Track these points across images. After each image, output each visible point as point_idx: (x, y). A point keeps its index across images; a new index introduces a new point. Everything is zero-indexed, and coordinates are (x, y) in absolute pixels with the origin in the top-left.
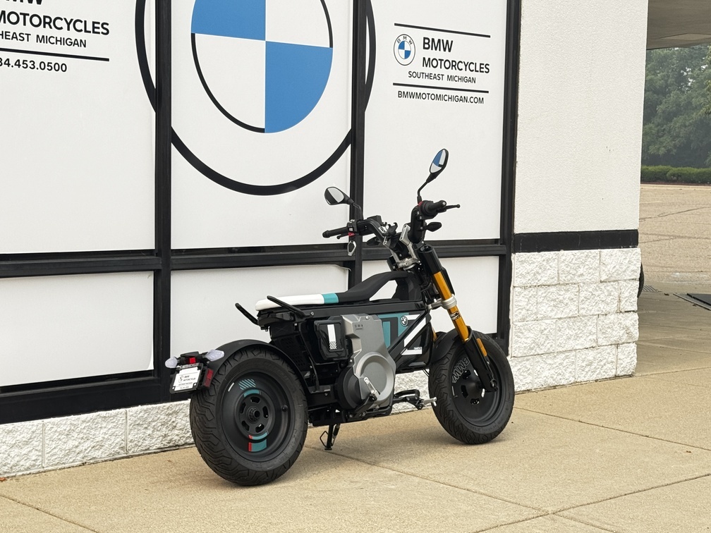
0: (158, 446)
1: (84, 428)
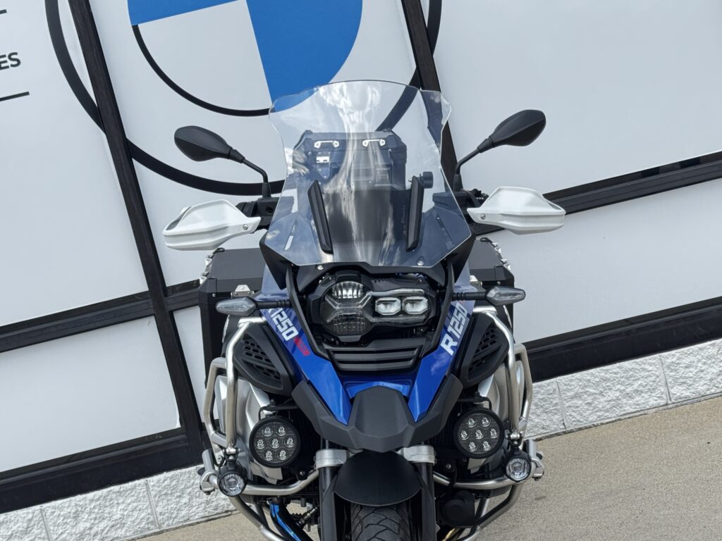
0: (202, 514)
1: (94, 507)
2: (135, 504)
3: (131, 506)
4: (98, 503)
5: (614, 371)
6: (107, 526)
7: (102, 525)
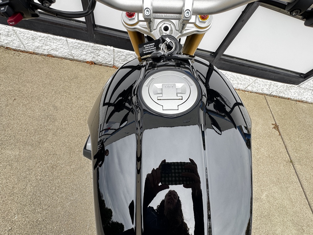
2: (62, 46)
3: (60, 46)
4: (43, 39)
5: (243, 77)
6: (49, 49)
7: (47, 47)
